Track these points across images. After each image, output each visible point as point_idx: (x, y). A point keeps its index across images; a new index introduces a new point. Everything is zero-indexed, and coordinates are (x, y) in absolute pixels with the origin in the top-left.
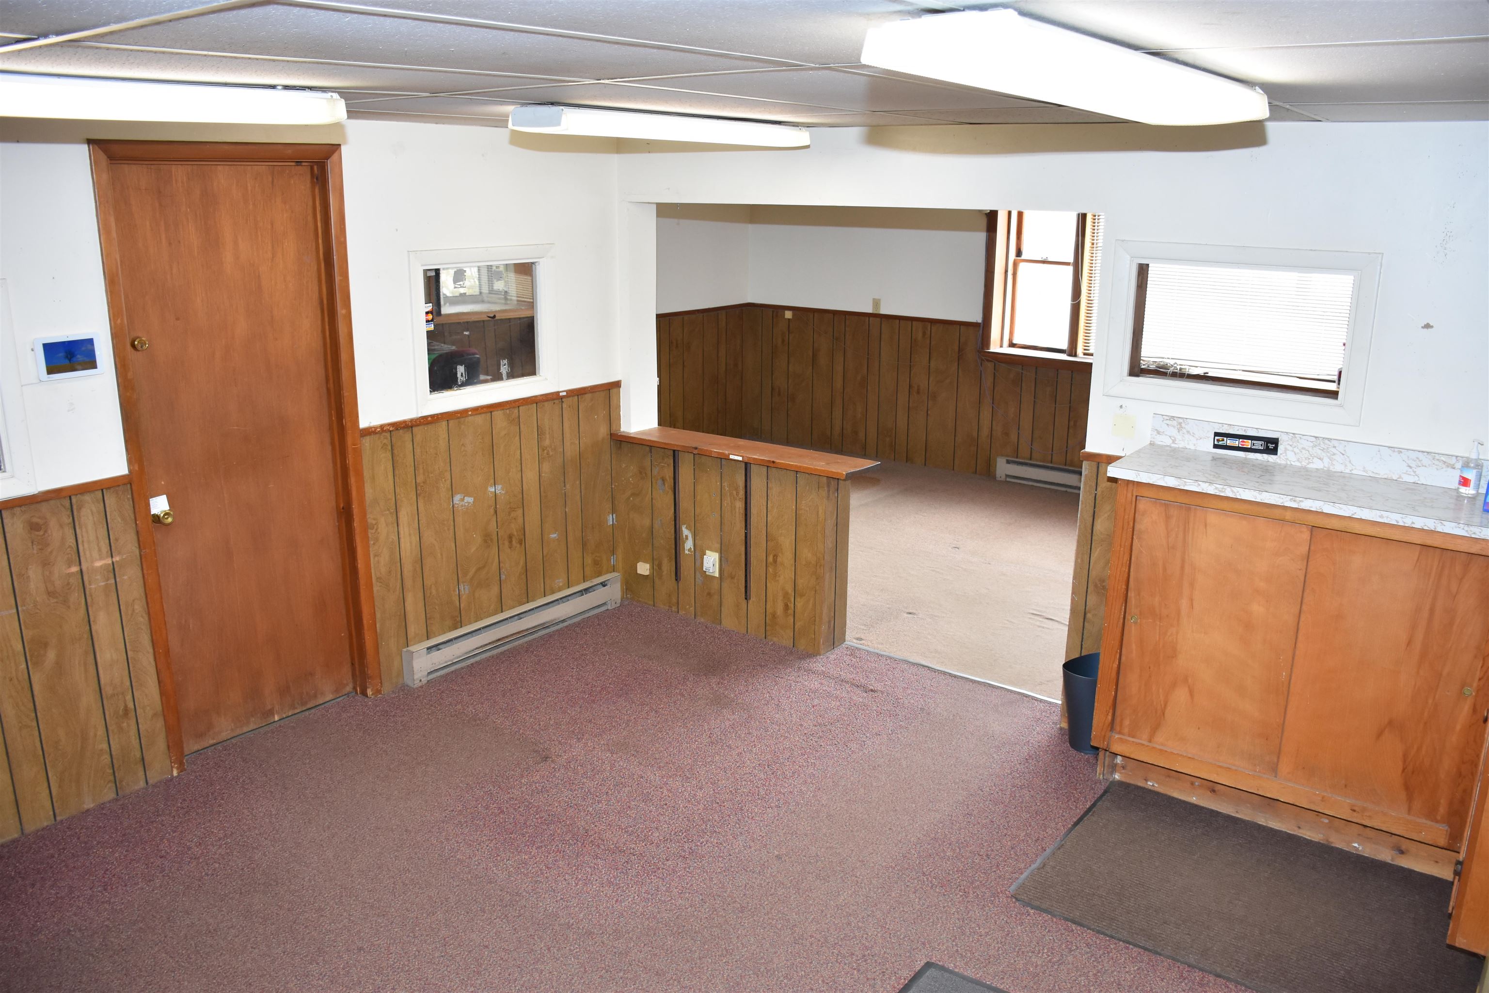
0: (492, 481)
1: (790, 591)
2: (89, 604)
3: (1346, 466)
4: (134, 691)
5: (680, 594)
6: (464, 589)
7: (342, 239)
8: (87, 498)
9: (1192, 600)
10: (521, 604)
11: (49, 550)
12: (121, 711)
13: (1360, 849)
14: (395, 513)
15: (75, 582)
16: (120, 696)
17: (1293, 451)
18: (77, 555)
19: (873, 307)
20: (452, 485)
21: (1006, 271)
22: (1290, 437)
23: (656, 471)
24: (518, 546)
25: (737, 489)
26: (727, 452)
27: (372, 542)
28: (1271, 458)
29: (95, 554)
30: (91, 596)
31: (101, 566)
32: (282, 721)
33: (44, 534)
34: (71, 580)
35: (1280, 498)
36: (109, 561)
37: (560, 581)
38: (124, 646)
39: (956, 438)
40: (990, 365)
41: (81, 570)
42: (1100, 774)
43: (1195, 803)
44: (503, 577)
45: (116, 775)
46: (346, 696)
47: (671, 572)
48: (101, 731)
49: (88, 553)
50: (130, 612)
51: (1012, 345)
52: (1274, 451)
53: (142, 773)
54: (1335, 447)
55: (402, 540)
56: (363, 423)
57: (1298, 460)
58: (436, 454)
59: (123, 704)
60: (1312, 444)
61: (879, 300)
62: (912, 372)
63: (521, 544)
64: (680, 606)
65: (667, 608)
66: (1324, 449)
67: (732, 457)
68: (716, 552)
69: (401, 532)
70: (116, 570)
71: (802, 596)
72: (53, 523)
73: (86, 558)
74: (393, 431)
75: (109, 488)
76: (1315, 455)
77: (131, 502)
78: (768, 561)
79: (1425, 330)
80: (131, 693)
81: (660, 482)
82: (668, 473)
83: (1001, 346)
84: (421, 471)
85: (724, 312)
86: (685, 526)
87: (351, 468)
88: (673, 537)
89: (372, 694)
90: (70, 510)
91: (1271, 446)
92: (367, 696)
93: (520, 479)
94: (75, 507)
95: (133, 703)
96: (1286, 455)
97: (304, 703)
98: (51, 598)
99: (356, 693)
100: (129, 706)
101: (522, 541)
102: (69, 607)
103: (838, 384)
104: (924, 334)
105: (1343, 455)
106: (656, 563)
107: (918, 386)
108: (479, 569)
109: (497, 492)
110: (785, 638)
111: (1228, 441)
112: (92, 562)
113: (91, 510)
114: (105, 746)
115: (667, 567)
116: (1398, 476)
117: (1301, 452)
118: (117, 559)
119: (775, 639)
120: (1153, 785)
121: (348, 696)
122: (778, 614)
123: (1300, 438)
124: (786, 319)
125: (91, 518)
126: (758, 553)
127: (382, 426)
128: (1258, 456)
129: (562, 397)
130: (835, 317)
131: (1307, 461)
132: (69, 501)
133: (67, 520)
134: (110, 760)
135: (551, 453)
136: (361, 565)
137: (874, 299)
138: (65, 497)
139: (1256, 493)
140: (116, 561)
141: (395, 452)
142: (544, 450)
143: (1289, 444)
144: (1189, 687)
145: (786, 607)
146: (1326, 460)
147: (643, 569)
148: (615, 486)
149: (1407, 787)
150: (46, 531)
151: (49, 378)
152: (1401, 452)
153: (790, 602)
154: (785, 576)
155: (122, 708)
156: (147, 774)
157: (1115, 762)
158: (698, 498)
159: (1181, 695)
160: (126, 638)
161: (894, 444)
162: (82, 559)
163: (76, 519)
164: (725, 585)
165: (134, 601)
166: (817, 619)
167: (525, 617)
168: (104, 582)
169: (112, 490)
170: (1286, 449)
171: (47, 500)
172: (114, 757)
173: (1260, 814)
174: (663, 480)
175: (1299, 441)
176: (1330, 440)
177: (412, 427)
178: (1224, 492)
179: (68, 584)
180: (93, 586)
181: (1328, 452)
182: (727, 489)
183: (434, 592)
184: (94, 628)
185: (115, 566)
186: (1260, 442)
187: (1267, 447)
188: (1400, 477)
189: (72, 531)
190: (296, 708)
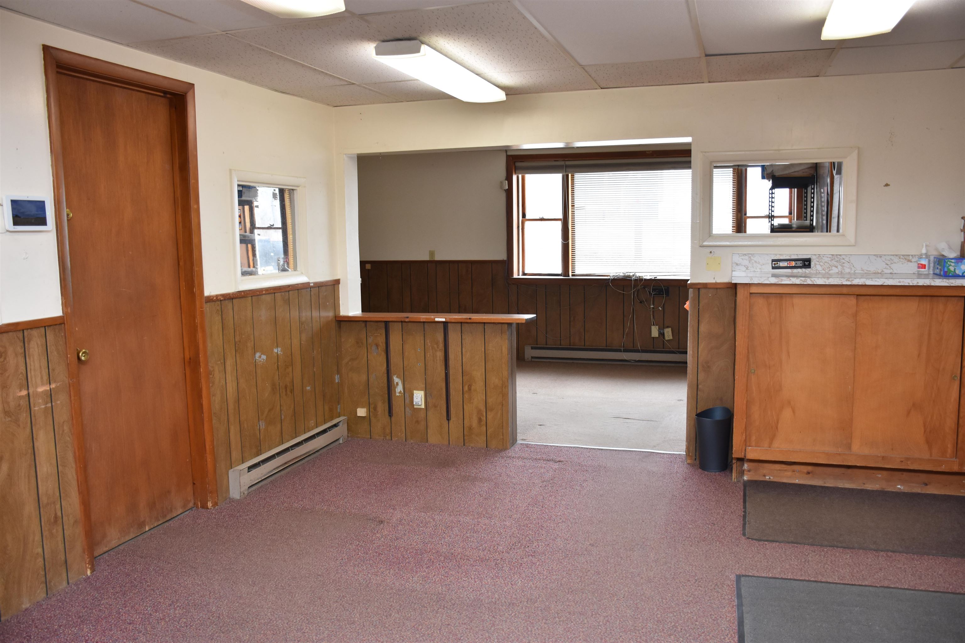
0: (276, 344)
1: (483, 408)
2: (33, 424)
3: (851, 269)
4: (62, 500)
5: (393, 425)
6: (262, 425)
7: (195, 153)
8: (35, 332)
9: (788, 353)
10: (293, 438)
11: (7, 375)
12: (52, 518)
13: (902, 488)
14: (224, 363)
15: (23, 403)
16: (52, 505)
17: (819, 264)
18: (26, 381)
19: (430, 257)
20: (254, 344)
21: (518, 227)
22: (817, 257)
23: (370, 340)
24: (290, 394)
25: (437, 343)
26: (433, 317)
27: (211, 385)
28: (807, 271)
29: (39, 380)
30: (35, 416)
31: (42, 392)
32: (152, 530)
33: (4, 361)
34: (22, 402)
35: (840, 280)
36: (47, 388)
37: (312, 423)
38: (56, 461)
40: (514, 287)
41: (29, 394)
42: (734, 479)
43: (798, 483)
44: (283, 417)
45: (47, 576)
46: (190, 510)
47: (384, 411)
48: (38, 537)
49: (33, 379)
50: (61, 432)
51: (524, 273)
52: (809, 266)
53: (64, 575)
54: (844, 259)
55: (228, 384)
56: (207, 293)
57: (823, 269)
58: (246, 321)
59: (54, 513)
60: (830, 259)
61: (433, 252)
63: (291, 393)
64: (393, 434)
65: (382, 438)
66: (837, 261)
67: (437, 319)
68: (421, 390)
69: (227, 378)
70: (52, 395)
71: (492, 410)
72: (10, 351)
73: (32, 383)
74: (222, 300)
75: (50, 326)
76: (833, 265)
77: (64, 340)
78: (464, 390)
79: (886, 187)
80: (60, 503)
81: (374, 348)
82: (381, 340)
83: (519, 275)
84: (238, 333)
86: (396, 376)
87: (199, 325)
88: (386, 385)
89: (212, 506)
90: (22, 342)
91: (807, 263)
92: (208, 509)
93: (290, 343)
94: (26, 340)
95: (61, 512)
96: (816, 268)
97: (165, 516)
98: (7, 417)
99: (197, 507)
100: (58, 514)
101: (292, 391)
102: (19, 426)
104: (467, 271)
105: (849, 263)
106: (372, 406)
108: (270, 411)
109: (279, 353)
110: (481, 442)
111: (781, 264)
112: (36, 387)
113: (37, 343)
114: (40, 550)
115: (382, 407)
116: (881, 271)
117: (825, 264)
118: (53, 386)
119: (472, 445)
120: (770, 478)
121: (192, 510)
122: (474, 426)
123: (823, 256)
124: (367, 269)
125: (36, 350)
126: (455, 386)
127: (217, 296)
128: (799, 270)
129: (311, 287)
130: (403, 266)
131: (828, 269)
132: (22, 334)
133: (20, 350)
134: (43, 563)
135: (306, 327)
136: (205, 402)
138: (20, 330)
139: (825, 280)
140: (53, 388)
141: (224, 316)
142: (302, 324)
143: (817, 261)
144: (792, 407)
145: (480, 420)
146: (840, 267)
147: (361, 412)
148: (338, 354)
149: (928, 442)
150: (5, 359)
151: (14, 228)
152: (881, 257)
153: (483, 416)
154: (478, 399)
155: (53, 516)
156: (69, 575)
157: (743, 469)
158: (406, 354)
159: (787, 414)
160: (58, 454)
162: (29, 384)
163: (26, 350)
164: (430, 413)
165: (64, 422)
166: (504, 424)
167: (295, 449)
168: (43, 405)
169: (52, 327)
170: (815, 264)
171: (7, 332)
172: (46, 559)
173: (839, 481)
174: (377, 346)
175: (823, 258)
176: (840, 255)
177: (232, 299)
178: (806, 281)
179: (19, 405)
180: (36, 409)
181: (840, 262)
182: (429, 344)
183: (246, 426)
184: (36, 444)
185: (52, 392)
186: (800, 262)
187: (805, 264)
188: (883, 271)
189: (23, 360)
190: (160, 520)
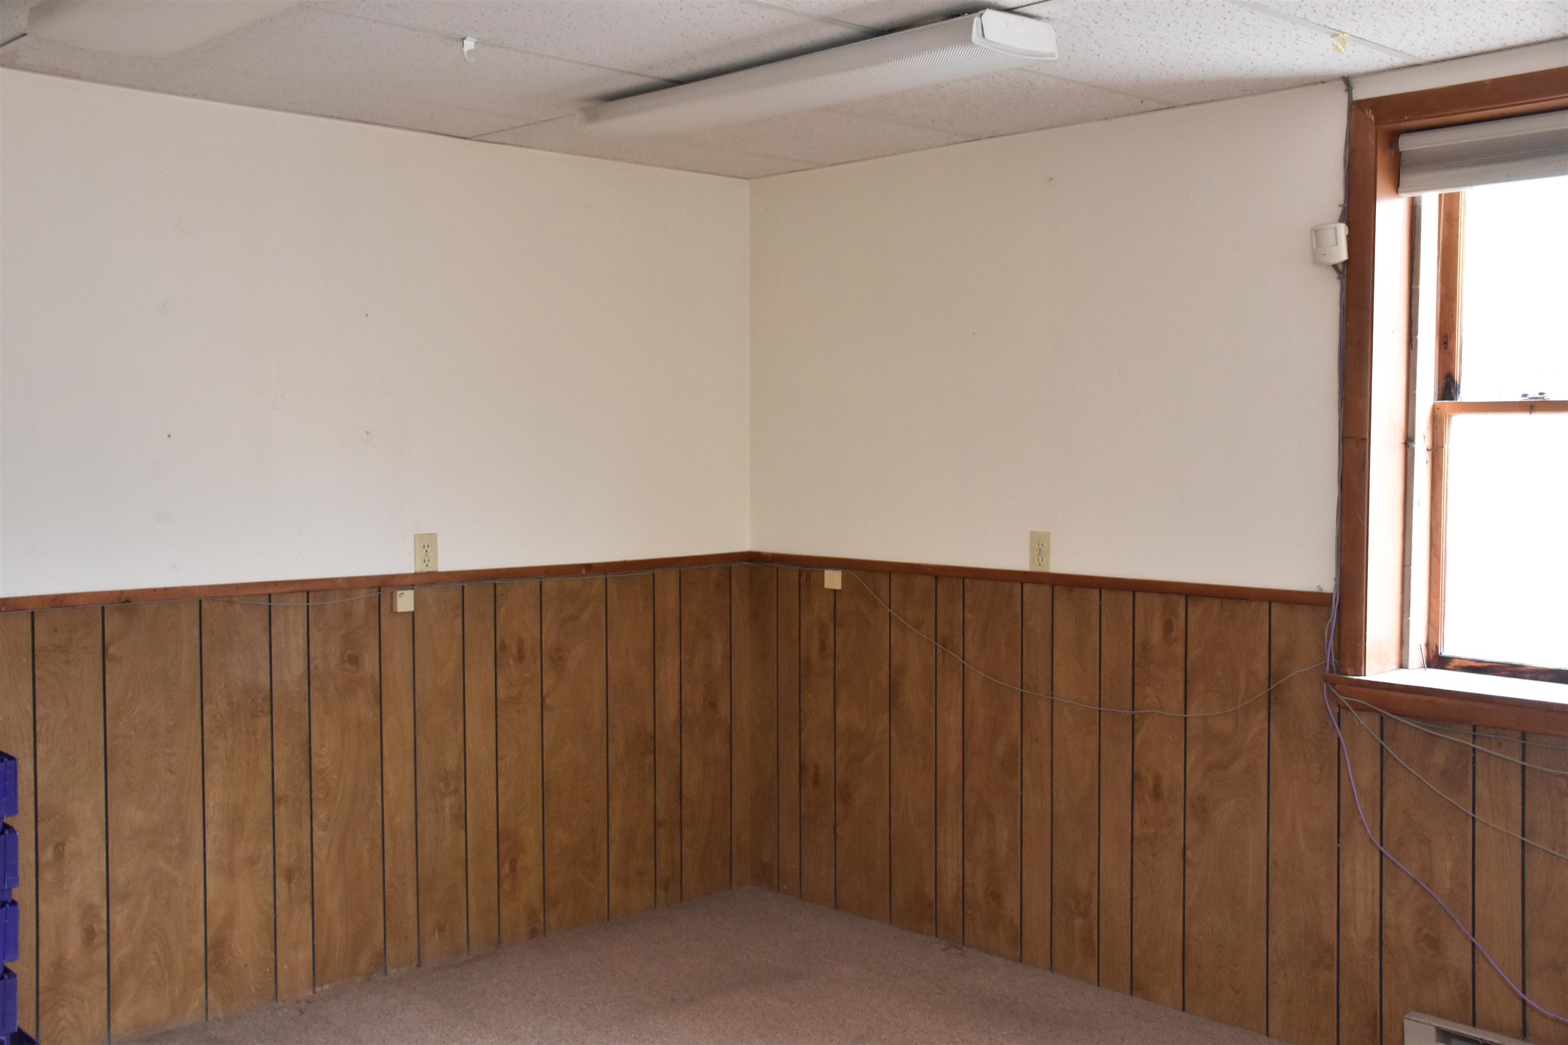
21: (1409, 440)
39: (1273, 940)
40: (1366, 723)
51: (1436, 661)
61: (1047, 536)
62: (1138, 738)
83: (1402, 665)
85: (672, 573)
103: (952, 762)
104: (1168, 627)
107: (1158, 777)
124: (829, 590)
130: (939, 585)
137: (1033, 534)
161: (1095, 938)
